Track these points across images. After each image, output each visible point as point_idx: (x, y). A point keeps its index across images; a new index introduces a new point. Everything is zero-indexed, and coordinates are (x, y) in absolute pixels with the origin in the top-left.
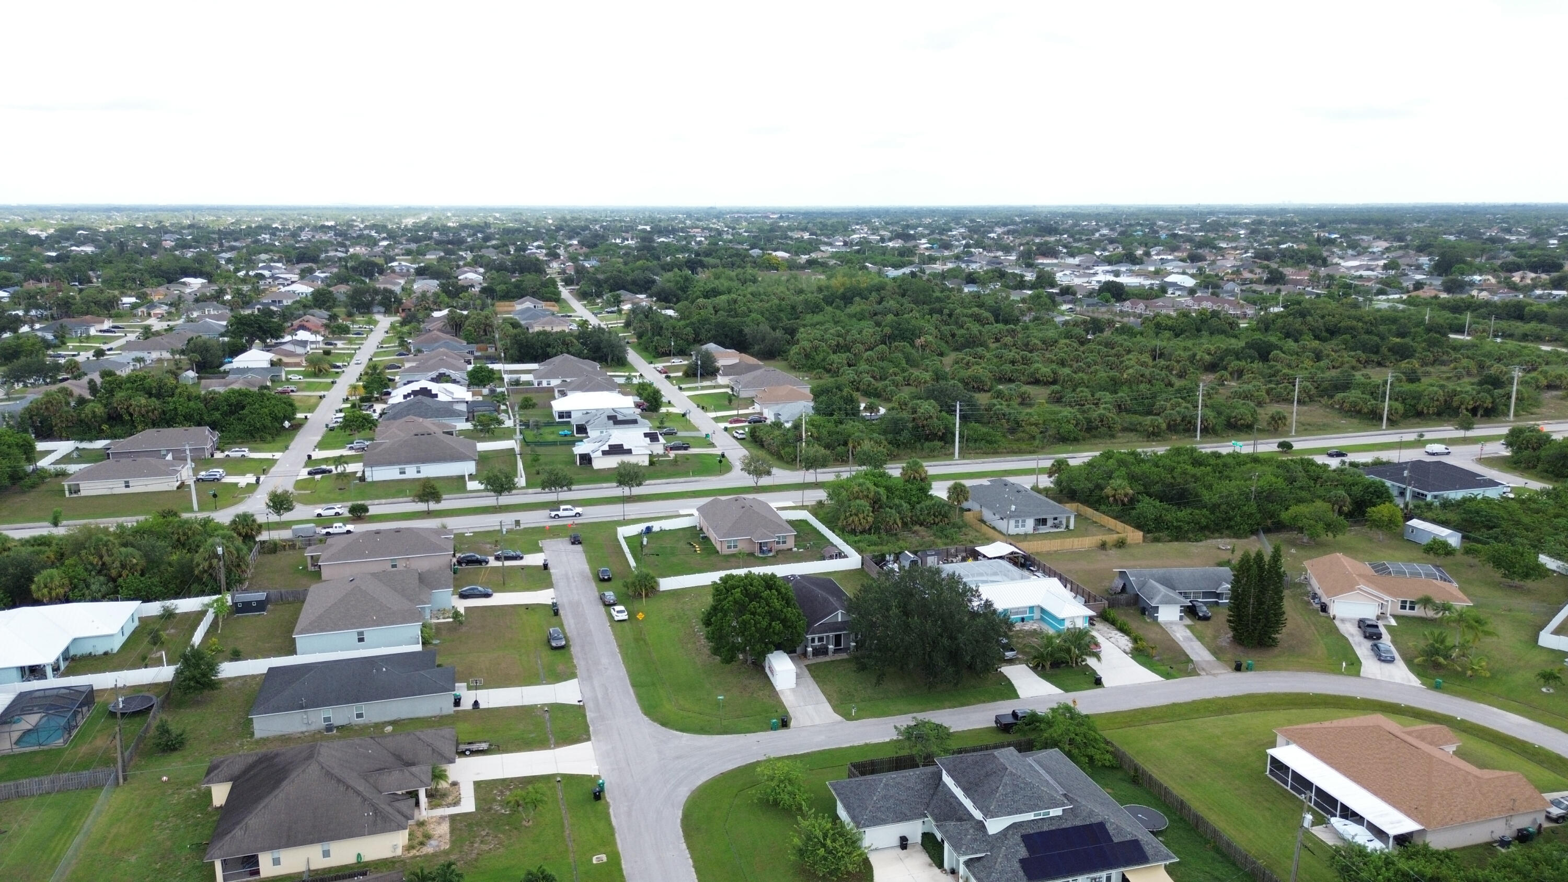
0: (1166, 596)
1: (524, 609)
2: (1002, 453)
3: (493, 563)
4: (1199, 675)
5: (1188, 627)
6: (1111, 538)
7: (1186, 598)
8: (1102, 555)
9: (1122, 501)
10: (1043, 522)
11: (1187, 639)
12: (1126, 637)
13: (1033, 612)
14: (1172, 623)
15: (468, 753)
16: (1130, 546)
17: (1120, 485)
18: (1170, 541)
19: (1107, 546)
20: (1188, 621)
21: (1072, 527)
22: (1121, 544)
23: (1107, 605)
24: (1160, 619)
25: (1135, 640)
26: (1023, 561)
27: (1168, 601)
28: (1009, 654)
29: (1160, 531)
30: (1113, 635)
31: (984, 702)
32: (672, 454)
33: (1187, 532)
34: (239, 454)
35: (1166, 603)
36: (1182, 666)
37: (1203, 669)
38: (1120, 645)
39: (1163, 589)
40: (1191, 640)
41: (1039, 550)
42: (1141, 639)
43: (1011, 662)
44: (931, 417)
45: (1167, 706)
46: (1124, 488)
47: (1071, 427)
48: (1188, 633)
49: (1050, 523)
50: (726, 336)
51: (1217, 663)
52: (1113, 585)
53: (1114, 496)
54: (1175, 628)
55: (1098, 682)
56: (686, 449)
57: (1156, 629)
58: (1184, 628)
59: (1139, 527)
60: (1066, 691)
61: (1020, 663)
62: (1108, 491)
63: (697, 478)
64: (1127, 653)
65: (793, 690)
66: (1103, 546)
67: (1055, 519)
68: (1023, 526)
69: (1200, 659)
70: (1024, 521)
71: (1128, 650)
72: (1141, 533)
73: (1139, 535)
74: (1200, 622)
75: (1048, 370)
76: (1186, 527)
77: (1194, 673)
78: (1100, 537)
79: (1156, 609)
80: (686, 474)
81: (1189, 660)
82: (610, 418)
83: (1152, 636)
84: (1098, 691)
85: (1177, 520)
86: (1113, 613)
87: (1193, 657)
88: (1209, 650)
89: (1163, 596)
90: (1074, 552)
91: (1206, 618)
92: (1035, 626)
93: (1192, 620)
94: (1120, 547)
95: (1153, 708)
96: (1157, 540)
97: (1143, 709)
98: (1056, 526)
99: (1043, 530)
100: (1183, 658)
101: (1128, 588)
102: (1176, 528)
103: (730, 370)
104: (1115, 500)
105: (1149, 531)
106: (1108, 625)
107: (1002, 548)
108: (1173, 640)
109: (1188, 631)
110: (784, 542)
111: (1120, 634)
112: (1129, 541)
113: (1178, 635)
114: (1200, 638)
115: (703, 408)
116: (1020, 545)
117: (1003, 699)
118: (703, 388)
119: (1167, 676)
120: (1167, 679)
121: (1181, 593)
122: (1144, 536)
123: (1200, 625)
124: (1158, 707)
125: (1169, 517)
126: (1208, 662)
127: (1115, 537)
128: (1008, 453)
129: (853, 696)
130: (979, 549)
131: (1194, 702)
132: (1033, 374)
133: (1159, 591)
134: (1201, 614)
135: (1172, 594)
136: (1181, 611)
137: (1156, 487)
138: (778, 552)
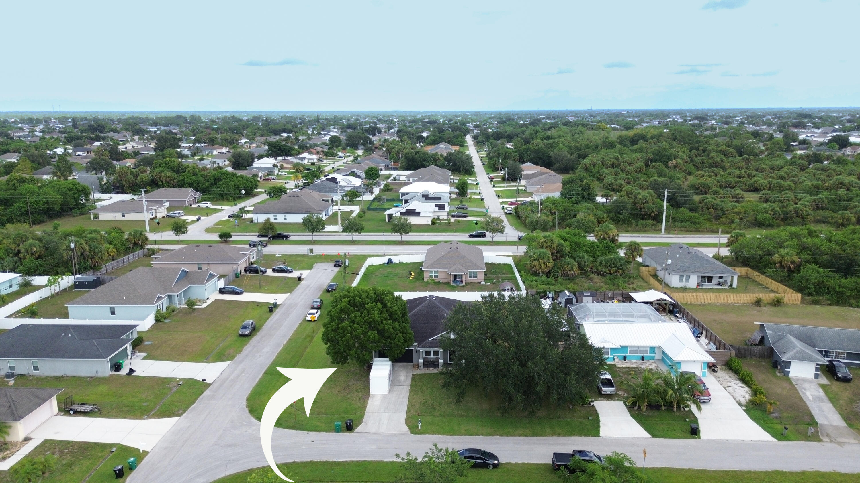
0: (801, 352)
1: (255, 305)
2: (702, 232)
3: (270, 273)
4: (820, 441)
5: (823, 386)
6: (767, 297)
7: (826, 356)
8: (755, 311)
9: (789, 268)
10: (710, 279)
11: (817, 399)
12: (747, 389)
13: (654, 352)
14: (804, 380)
15: (71, 412)
16: (786, 305)
17: (787, 253)
18: (830, 305)
19: (761, 303)
20: (824, 380)
21: (735, 285)
22: (777, 303)
23: (733, 354)
24: (791, 375)
25: (755, 393)
26: (671, 308)
27: (803, 358)
28: (607, 390)
29: (820, 295)
30: (732, 384)
31: (559, 435)
32: (453, 220)
33: (849, 297)
34: (205, 205)
35: (799, 359)
36: (801, 427)
37: (828, 435)
38: (736, 395)
39: (799, 345)
40: (822, 401)
41: (693, 301)
42: (761, 393)
43: (609, 397)
44: (647, 202)
45: (767, 473)
46: (791, 256)
47: (768, 216)
48: (821, 393)
49: (715, 281)
50: (540, 159)
51: (849, 430)
52: (753, 337)
53: (780, 262)
54: (806, 385)
55: (695, 432)
56: (465, 217)
57: (784, 384)
58: (817, 386)
59: (800, 290)
60: (654, 436)
61: (618, 400)
62: (776, 257)
63: (458, 234)
64: (741, 405)
65: (384, 396)
66: (758, 303)
67: (721, 278)
68: (688, 281)
69: (826, 423)
70: (688, 277)
71: (743, 401)
72: (799, 295)
73: (797, 297)
74: (838, 383)
75: (766, 181)
76: (849, 293)
77: (815, 437)
78: (756, 295)
79: (788, 364)
80: (452, 231)
81: (813, 422)
82: (424, 196)
83: (779, 391)
84: (692, 442)
85: (840, 286)
86: (738, 363)
87: (820, 419)
88: (841, 415)
89: (797, 352)
90: (728, 306)
91: (845, 380)
92: (653, 366)
93: (830, 381)
94: (775, 305)
95: (750, 472)
96: (816, 303)
97: (736, 471)
98: (719, 284)
99: (707, 286)
100: (807, 419)
101: (766, 341)
102: (838, 293)
103: (529, 177)
104: (782, 266)
105: (810, 294)
106: (731, 374)
107: (653, 295)
108: (801, 399)
109: (821, 391)
110: (476, 277)
111: (740, 384)
112: (786, 301)
113: (808, 394)
114: (833, 400)
115: (499, 197)
116: (674, 295)
117: (580, 435)
118: (507, 186)
119: (780, 436)
120: (779, 440)
121: (821, 352)
122: (802, 298)
123: (837, 386)
124: (755, 472)
125: (831, 283)
126: (836, 428)
127: (772, 295)
128: (708, 232)
129: (434, 409)
130: (633, 295)
131: (803, 473)
132: (752, 185)
133: (795, 347)
134: (840, 375)
135: (809, 351)
136: (817, 369)
137: (825, 257)
138: (467, 284)
